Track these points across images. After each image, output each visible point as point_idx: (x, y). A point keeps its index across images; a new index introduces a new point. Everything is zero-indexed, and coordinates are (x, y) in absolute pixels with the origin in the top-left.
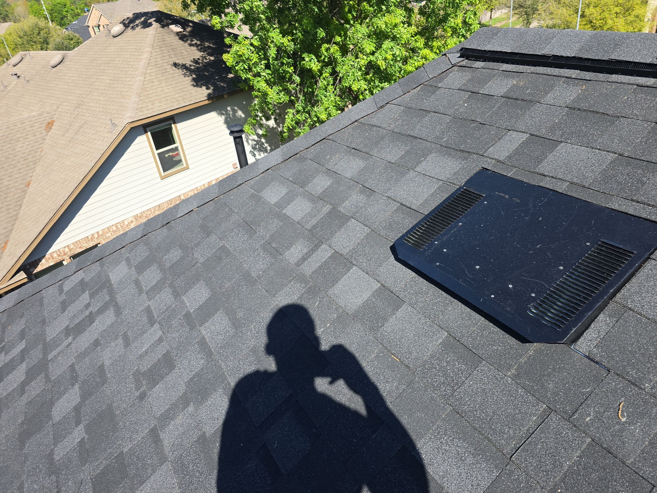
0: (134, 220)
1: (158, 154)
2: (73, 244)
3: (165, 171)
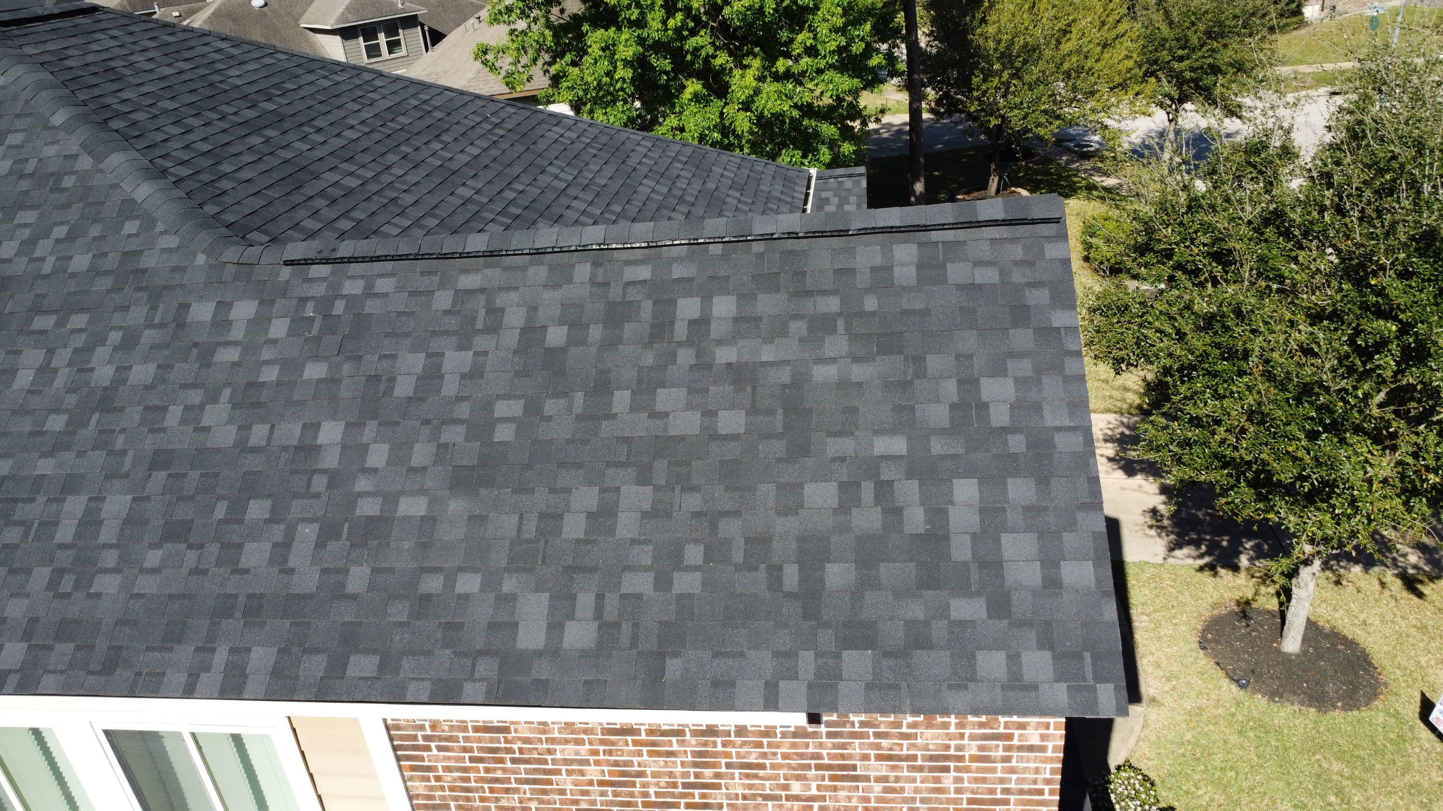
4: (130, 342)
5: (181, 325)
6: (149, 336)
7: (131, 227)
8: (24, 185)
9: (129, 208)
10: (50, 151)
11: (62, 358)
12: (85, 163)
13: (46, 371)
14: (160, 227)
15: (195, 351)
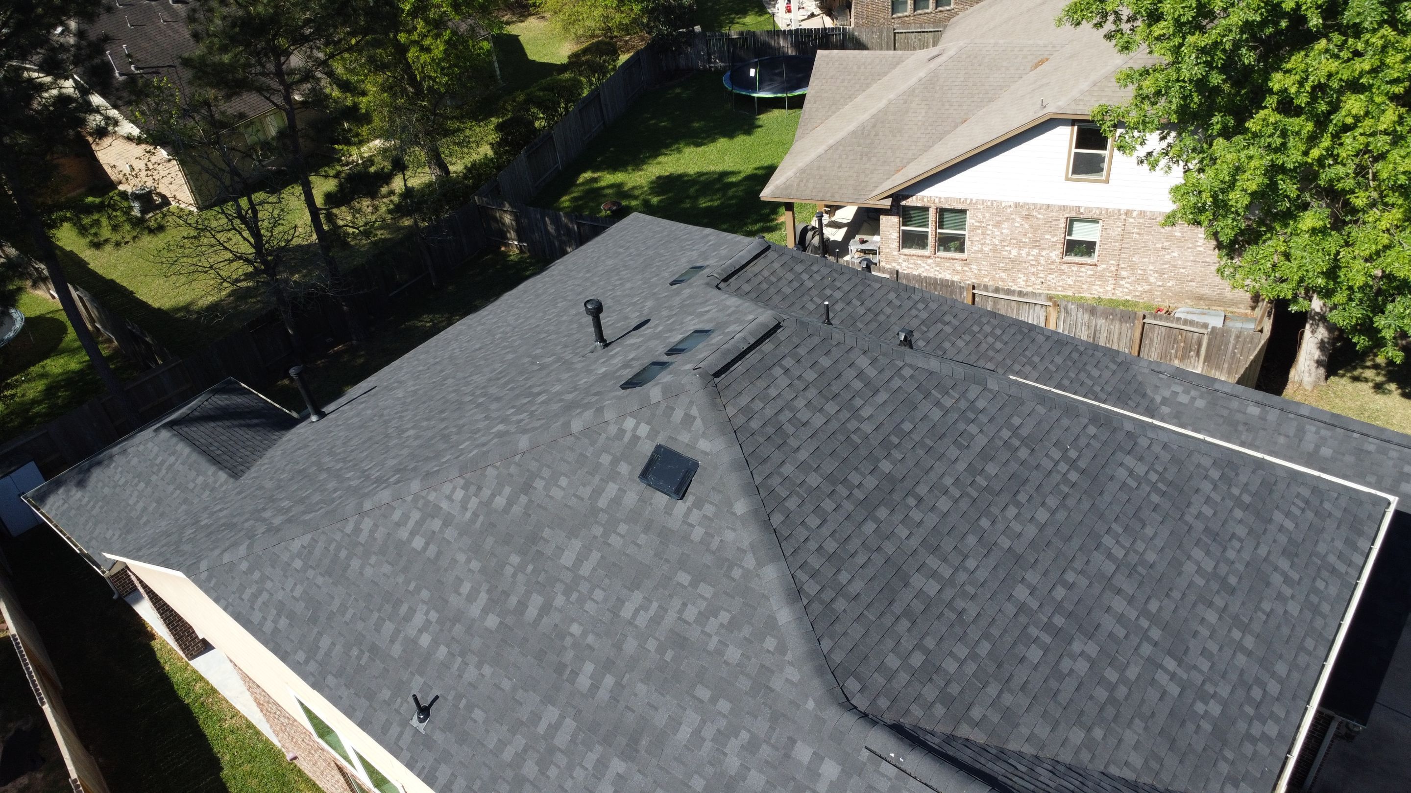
0: (1013, 206)
1: (1076, 154)
2: (945, 198)
3: (1074, 172)
4: (752, 747)
5: (787, 756)
6: (765, 751)
7: (770, 644)
8: (708, 559)
9: (771, 625)
10: (729, 536)
11: (709, 731)
12: (750, 561)
13: (697, 735)
14: (789, 656)
15: (793, 783)
